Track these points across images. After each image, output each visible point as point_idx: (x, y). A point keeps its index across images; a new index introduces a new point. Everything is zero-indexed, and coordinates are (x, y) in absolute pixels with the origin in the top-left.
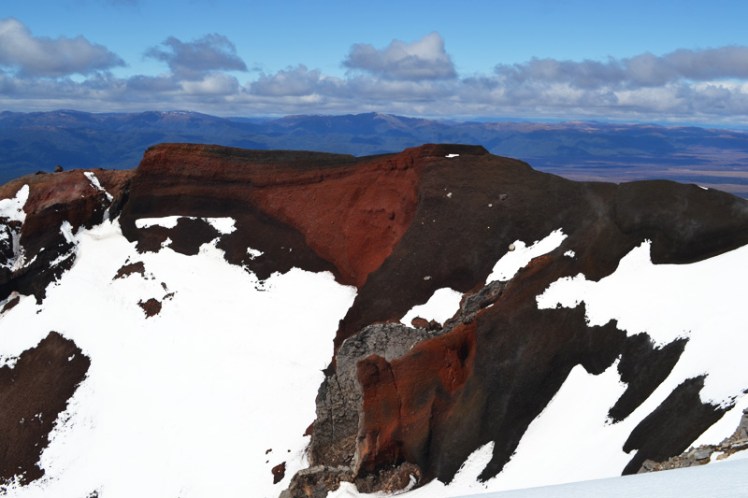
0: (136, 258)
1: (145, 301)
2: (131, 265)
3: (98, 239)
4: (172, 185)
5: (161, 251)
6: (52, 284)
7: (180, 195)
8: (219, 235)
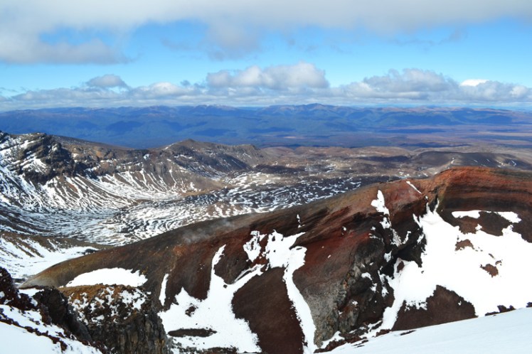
0: (463, 237)
1: (484, 265)
2: (461, 241)
3: (432, 224)
4: (471, 192)
5: (477, 232)
6: (422, 254)
7: (477, 198)
8: (511, 223)
